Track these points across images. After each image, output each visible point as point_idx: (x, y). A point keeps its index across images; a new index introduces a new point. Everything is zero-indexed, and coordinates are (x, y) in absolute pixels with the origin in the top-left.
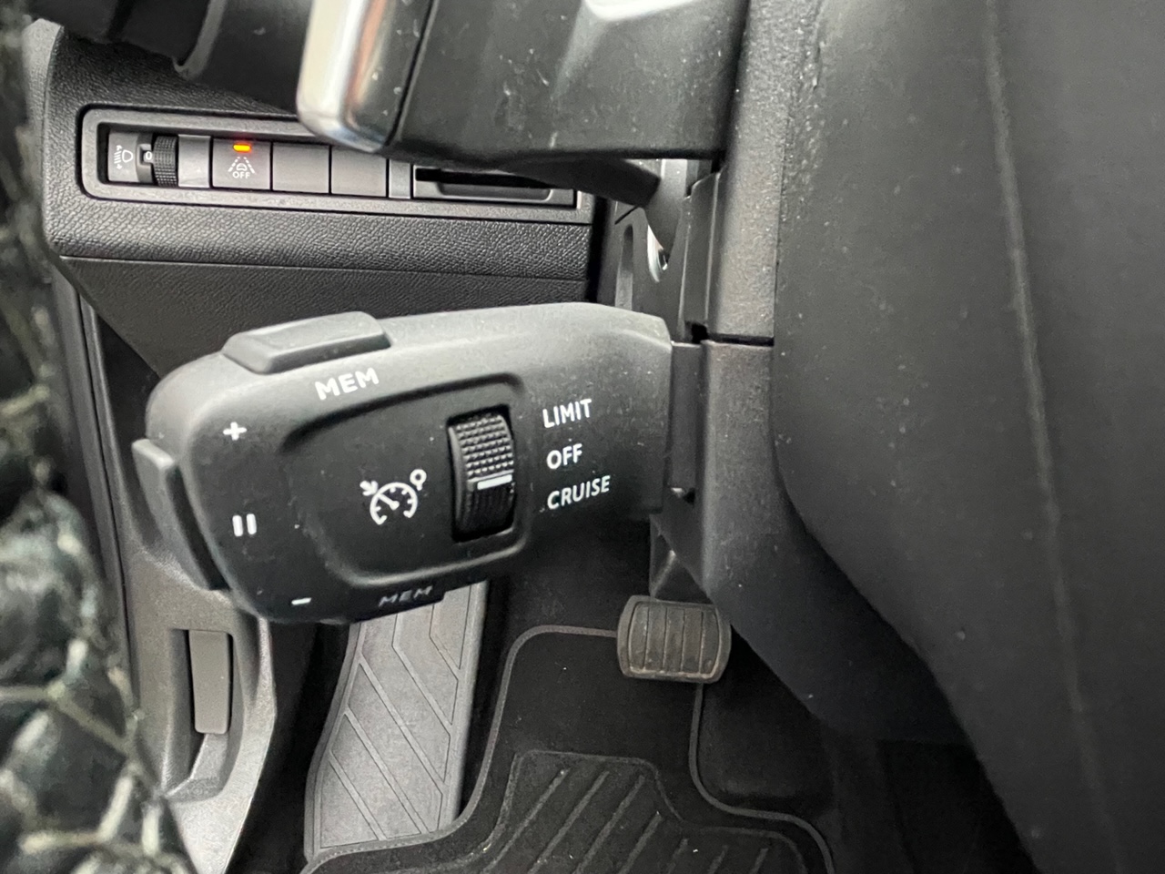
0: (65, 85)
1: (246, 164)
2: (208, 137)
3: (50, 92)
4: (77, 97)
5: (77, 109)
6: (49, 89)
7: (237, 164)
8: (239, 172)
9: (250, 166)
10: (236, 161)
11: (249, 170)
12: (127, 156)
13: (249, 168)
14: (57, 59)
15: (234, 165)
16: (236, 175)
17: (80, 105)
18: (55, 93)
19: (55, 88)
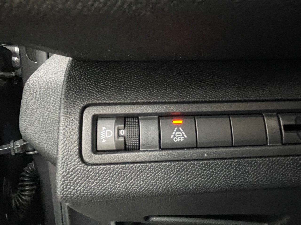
0: (73, 94)
1: (181, 132)
2: (157, 117)
3: (64, 99)
4: (80, 101)
5: (80, 108)
6: (63, 97)
7: (176, 132)
8: (177, 137)
9: (183, 133)
10: (175, 130)
11: (183, 136)
12: (109, 133)
13: (183, 135)
14: (69, 78)
15: (174, 133)
16: (176, 139)
17: (82, 105)
18: (67, 99)
19: (67, 95)
